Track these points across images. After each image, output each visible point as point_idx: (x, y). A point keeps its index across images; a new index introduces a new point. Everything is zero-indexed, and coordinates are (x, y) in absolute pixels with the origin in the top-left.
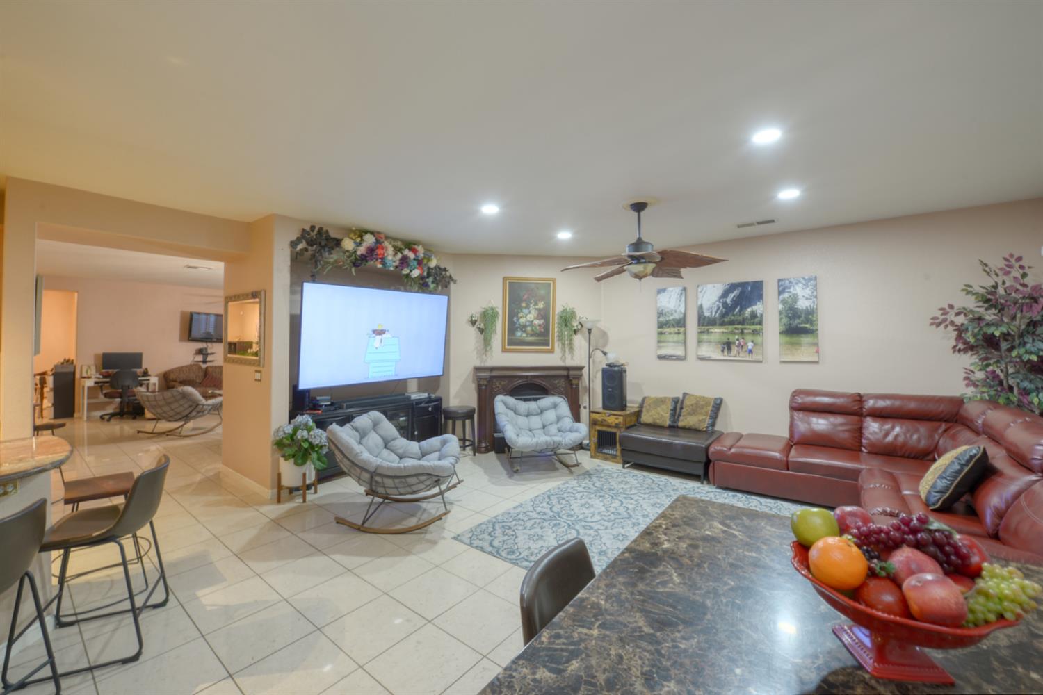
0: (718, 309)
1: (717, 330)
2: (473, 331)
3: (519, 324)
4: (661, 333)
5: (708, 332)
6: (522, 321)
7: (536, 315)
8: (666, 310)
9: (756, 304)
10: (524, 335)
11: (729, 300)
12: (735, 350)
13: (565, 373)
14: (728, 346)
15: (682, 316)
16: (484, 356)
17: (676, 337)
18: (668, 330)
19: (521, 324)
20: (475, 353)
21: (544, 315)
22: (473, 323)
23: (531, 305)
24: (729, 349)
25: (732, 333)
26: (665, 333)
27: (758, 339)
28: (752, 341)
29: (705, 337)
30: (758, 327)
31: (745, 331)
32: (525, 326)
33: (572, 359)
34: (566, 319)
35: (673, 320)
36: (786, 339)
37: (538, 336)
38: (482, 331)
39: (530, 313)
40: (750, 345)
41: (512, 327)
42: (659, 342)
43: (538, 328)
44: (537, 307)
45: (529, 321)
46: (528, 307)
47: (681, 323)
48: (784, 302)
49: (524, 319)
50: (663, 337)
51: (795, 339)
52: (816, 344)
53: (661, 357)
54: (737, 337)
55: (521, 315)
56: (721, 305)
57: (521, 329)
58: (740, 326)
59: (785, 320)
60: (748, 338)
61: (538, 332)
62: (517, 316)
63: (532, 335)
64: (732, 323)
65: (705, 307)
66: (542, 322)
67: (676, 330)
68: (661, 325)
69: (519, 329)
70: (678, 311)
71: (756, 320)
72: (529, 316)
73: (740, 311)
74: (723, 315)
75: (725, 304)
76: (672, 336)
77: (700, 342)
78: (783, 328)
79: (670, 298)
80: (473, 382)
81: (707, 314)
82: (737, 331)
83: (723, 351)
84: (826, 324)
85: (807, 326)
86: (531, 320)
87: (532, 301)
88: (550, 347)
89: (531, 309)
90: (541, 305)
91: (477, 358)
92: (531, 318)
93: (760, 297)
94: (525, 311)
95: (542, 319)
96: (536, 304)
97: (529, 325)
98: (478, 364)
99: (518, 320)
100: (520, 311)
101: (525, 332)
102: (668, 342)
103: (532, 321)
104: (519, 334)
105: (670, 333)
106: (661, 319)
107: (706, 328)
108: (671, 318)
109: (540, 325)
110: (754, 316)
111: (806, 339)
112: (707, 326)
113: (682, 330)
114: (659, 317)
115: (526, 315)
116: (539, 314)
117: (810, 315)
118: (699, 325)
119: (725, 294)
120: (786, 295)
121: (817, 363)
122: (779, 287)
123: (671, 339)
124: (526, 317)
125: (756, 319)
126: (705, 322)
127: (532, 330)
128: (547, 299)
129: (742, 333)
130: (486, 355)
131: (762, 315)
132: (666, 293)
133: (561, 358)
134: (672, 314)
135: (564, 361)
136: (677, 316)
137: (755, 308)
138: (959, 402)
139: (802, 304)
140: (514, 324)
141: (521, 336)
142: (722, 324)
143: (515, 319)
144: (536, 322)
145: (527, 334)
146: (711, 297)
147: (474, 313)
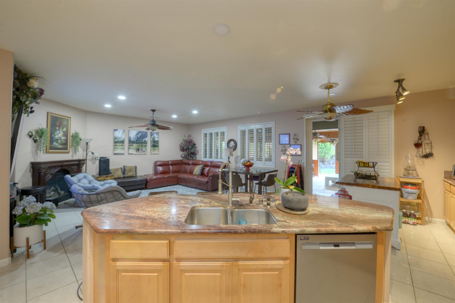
0: (135, 138)
1: (135, 145)
2: (30, 141)
3: (55, 139)
4: (116, 145)
5: (132, 145)
6: (56, 137)
7: (62, 134)
8: (118, 137)
9: (145, 138)
10: (57, 144)
11: (138, 136)
12: (140, 151)
13: (77, 162)
14: (138, 150)
15: (123, 140)
16: (36, 156)
17: (121, 147)
18: (118, 144)
19: (56, 138)
20: (31, 153)
21: (66, 134)
22: (31, 136)
23: (61, 129)
24: (138, 151)
25: (139, 146)
26: (117, 145)
27: (146, 148)
28: (145, 148)
29: (131, 147)
30: (146, 144)
31: (143, 146)
32: (58, 140)
33: (76, 156)
34: (76, 137)
35: (120, 141)
36: (152, 148)
37: (63, 145)
38: (35, 141)
39: (60, 133)
40: (144, 150)
41: (52, 140)
42: (114, 148)
43: (63, 141)
44: (63, 130)
45: (59, 137)
46: (59, 130)
47: (123, 142)
48: (152, 138)
49: (57, 136)
50: (116, 147)
51: (154, 148)
52: (158, 149)
53: (115, 154)
54: (140, 147)
55: (56, 133)
56: (136, 137)
57: (56, 141)
58: (141, 144)
59: (152, 143)
60: (144, 147)
61: (63, 143)
62: (54, 134)
63: (61, 145)
64: (139, 143)
65: (132, 137)
66: (65, 138)
67: (121, 144)
68: (115, 142)
69: (55, 141)
70: (122, 138)
71: (146, 142)
72: (59, 135)
73: (142, 140)
74: (137, 141)
75: (137, 137)
76: (120, 146)
77: (129, 148)
78: (152, 145)
79: (119, 133)
80: (30, 172)
81: (132, 140)
82: (140, 145)
83: (137, 151)
84: (160, 144)
85: (157, 145)
86: (60, 137)
87: (61, 127)
88: (68, 151)
89: (61, 131)
90: (65, 130)
91: (32, 157)
92: (60, 135)
93: (147, 136)
94: (58, 132)
95: (65, 136)
96: (63, 129)
97: (60, 139)
98: (33, 161)
99: (54, 136)
100: (55, 131)
101: (57, 142)
102: (118, 148)
103: (61, 137)
104: (55, 143)
105: (119, 145)
106: (116, 140)
107: (132, 144)
108: (120, 140)
109: (64, 140)
110: (145, 141)
111: (157, 148)
112: (132, 143)
113: (123, 144)
114: (114, 140)
115: (58, 134)
116: (64, 134)
117: (158, 141)
118: (129, 143)
119: (137, 134)
120: (152, 136)
121: (158, 154)
122: (151, 134)
123: (119, 148)
124: (58, 135)
125: (145, 142)
126: (131, 142)
127: (61, 142)
128: (67, 126)
129: (142, 146)
130: (37, 155)
131: (147, 142)
132: (117, 131)
133: (72, 156)
134: (120, 139)
135: (73, 157)
136: (122, 140)
137: (145, 139)
139: (156, 139)
140: (53, 138)
141: (56, 145)
142: (137, 143)
143: (53, 135)
144: (63, 138)
145: (59, 144)
146: (133, 134)
147: (31, 131)
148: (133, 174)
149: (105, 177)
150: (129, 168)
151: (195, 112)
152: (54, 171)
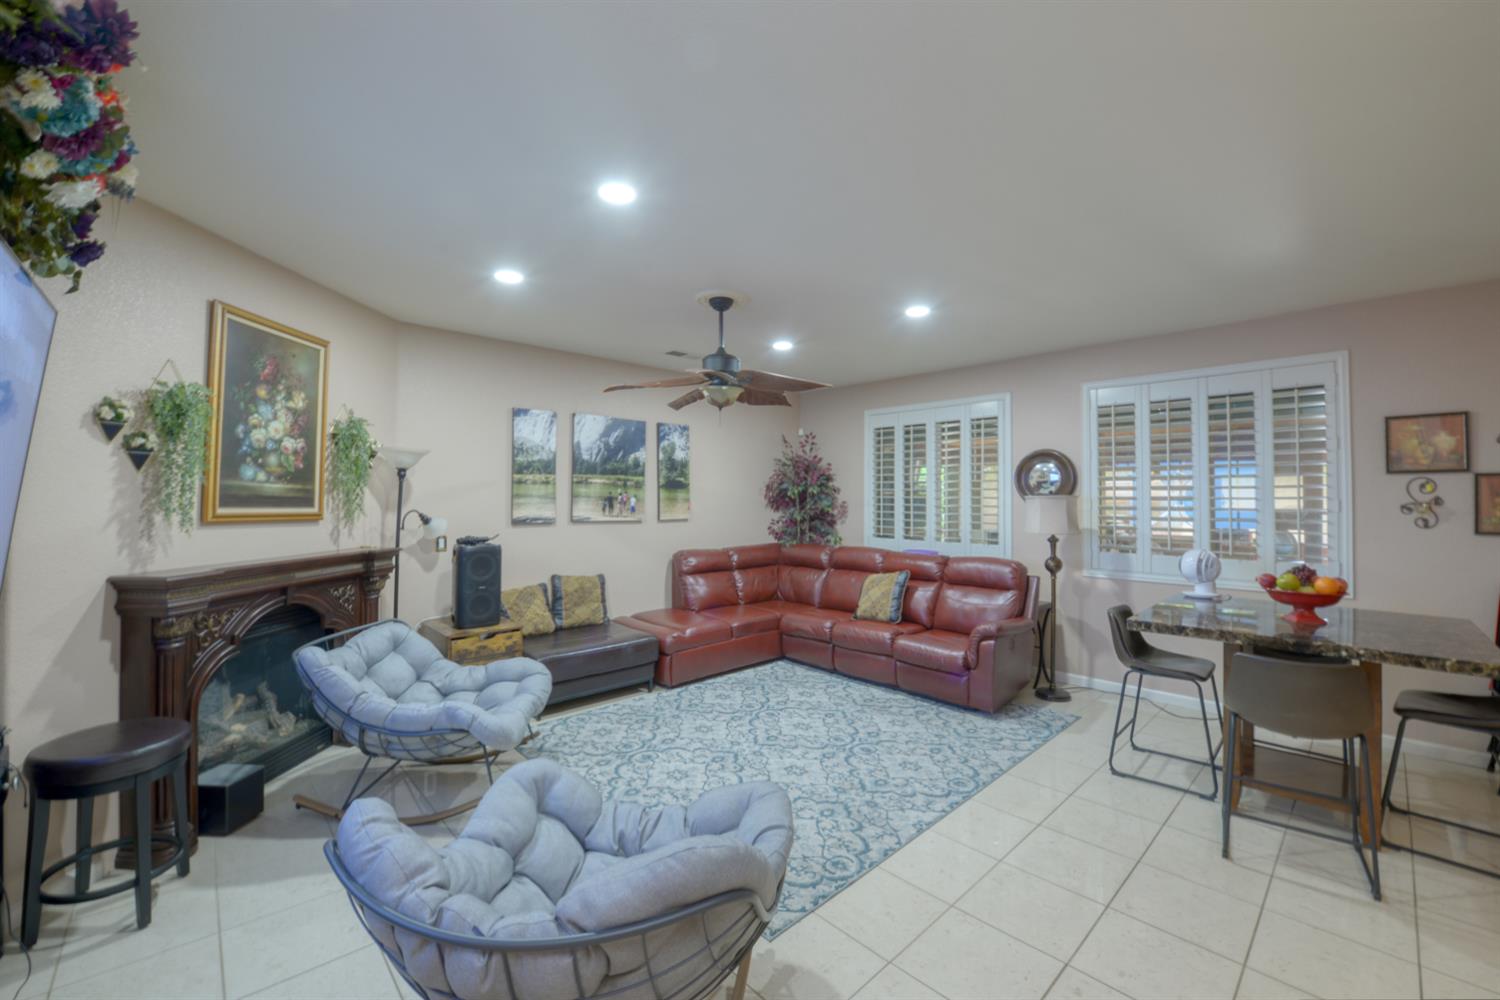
0: (599, 451)
1: (598, 480)
2: (107, 456)
3: (250, 446)
4: (520, 482)
5: (586, 483)
6: (258, 435)
7: (288, 425)
8: (528, 445)
9: (638, 450)
10: (262, 476)
11: (611, 440)
12: (617, 506)
13: (357, 567)
14: (609, 502)
15: (551, 456)
16: (144, 544)
17: (542, 490)
18: (530, 477)
19: (256, 445)
20: (114, 528)
21: (304, 425)
22: (110, 430)
23: (279, 398)
24: (611, 506)
25: (614, 485)
26: (525, 482)
27: (640, 493)
28: (635, 496)
29: (582, 490)
30: (640, 478)
31: (629, 483)
32: (263, 452)
33: (350, 534)
34: (349, 438)
35: (539, 461)
36: (664, 494)
37: (289, 482)
38: (139, 457)
39: (275, 417)
40: (633, 501)
41: (234, 455)
42: (514, 496)
43: (292, 458)
44: (291, 404)
45: (272, 440)
46: (271, 401)
47: (548, 467)
48: (665, 450)
49: (263, 431)
50: (522, 489)
51: (672, 495)
52: (687, 500)
53: (516, 522)
54: (619, 491)
55: (254, 420)
56: (602, 446)
57: (255, 460)
58: (622, 477)
59: (664, 472)
60: (632, 492)
61: (292, 470)
62: (246, 422)
63: (280, 478)
64: (614, 472)
65: (584, 446)
66: (300, 444)
67: (543, 477)
68: (519, 469)
69: (249, 459)
70: (547, 448)
71: (640, 469)
72: (271, 426)
73: (623, 456)
74: (605, 461)
75: (607, 444)
76: (537, 486)
77: (574, 496)
78: (662, 481)
79: (535, 425)
80: (104, 636)
81: (586, 457)
82: (619, 483)
83: (604, 510)
84: (696, 477)
85: (682, 479)
86: (277, 437)
87: (281, 387)
88: (315, 510)
89: (278, 406)
90: (299, 402)
91: (121, 549)
92: (276, 430)
93: (643, 442)
94: (265, 410)
95: (300, 436)
96: (289, 397)
97: (275, 451)
98: (123, 569)
99: (247, 433)
100: (253, 409)
101: (262, 466)
102: (531, 496)
103: (279, 441)
104: (248, 472)
105: (534, 483)
106: (520, 459)
107: (584, 476)
108: (536, 458)
109: (295, 453)
110: (637, 464)
111: (681, 494)
112: (585, 473)
113: (551, 477)
114: (514, 456)
115: (269, 421)
116: (296, 422)
117: (684, 465)
118: (574, 471)
119: (606, 433)
120: (665, 443)
121: (685, 520)
122: (658, 432)
123: (534, 493)
124: (266, 427)
125: (638, 469)
126: (581, 468)
127: (281, 465)
128: (310, 385)
129: (625, 485)
130: (150, 538)
131: (644, 464)
132: (527, 417)
133: (332, 534)
134: (537, 452)
135: (336, 541)
136: (544, 456)
137: (638, 454)
138: (778, 547)
139: (679, 455)
140: (238, 442)
141: (253, 480)
142: (604, 472)
143: (240, 429)
144: (289, 444)
145: (269, 474)
146: (590, 433)
147: (114, 397)
148: (594, 611)
149: (483, 636)
150: (576, 586)
151: (918, 312)
152: (243, 619)
